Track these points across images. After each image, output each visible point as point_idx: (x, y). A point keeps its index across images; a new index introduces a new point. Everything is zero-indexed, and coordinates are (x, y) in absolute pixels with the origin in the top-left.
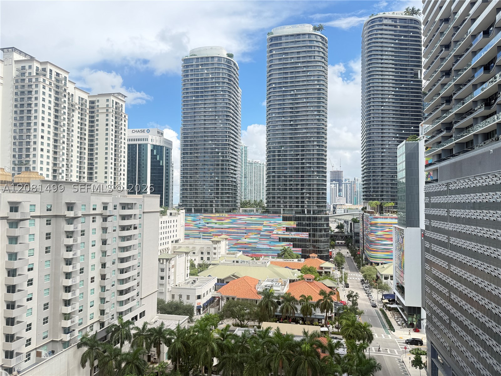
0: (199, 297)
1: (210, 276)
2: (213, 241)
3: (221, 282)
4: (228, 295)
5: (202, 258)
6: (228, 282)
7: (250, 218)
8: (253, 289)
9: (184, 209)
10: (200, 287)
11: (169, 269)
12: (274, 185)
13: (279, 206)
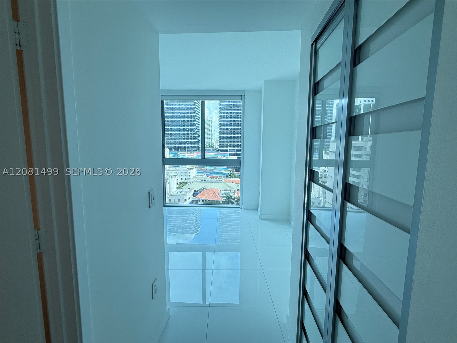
0: (186, 200)
1: (189, 188)
2: (188, 169)
3: (197, 192)
4: (203, 199)
5: (182, 179)
6: (200, 192)
7: (209, 155)
8: (217, 195)
9: (168, 149)
10: (186, 195)
11: (167, 184)
12: (224, 134)
13: (227, 147)
